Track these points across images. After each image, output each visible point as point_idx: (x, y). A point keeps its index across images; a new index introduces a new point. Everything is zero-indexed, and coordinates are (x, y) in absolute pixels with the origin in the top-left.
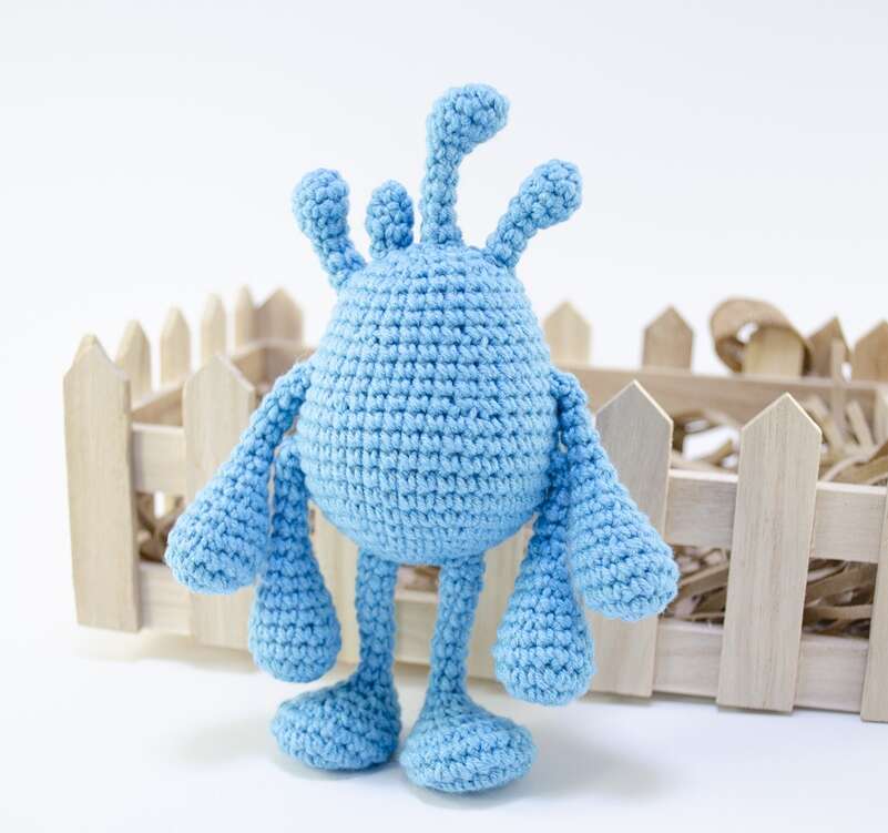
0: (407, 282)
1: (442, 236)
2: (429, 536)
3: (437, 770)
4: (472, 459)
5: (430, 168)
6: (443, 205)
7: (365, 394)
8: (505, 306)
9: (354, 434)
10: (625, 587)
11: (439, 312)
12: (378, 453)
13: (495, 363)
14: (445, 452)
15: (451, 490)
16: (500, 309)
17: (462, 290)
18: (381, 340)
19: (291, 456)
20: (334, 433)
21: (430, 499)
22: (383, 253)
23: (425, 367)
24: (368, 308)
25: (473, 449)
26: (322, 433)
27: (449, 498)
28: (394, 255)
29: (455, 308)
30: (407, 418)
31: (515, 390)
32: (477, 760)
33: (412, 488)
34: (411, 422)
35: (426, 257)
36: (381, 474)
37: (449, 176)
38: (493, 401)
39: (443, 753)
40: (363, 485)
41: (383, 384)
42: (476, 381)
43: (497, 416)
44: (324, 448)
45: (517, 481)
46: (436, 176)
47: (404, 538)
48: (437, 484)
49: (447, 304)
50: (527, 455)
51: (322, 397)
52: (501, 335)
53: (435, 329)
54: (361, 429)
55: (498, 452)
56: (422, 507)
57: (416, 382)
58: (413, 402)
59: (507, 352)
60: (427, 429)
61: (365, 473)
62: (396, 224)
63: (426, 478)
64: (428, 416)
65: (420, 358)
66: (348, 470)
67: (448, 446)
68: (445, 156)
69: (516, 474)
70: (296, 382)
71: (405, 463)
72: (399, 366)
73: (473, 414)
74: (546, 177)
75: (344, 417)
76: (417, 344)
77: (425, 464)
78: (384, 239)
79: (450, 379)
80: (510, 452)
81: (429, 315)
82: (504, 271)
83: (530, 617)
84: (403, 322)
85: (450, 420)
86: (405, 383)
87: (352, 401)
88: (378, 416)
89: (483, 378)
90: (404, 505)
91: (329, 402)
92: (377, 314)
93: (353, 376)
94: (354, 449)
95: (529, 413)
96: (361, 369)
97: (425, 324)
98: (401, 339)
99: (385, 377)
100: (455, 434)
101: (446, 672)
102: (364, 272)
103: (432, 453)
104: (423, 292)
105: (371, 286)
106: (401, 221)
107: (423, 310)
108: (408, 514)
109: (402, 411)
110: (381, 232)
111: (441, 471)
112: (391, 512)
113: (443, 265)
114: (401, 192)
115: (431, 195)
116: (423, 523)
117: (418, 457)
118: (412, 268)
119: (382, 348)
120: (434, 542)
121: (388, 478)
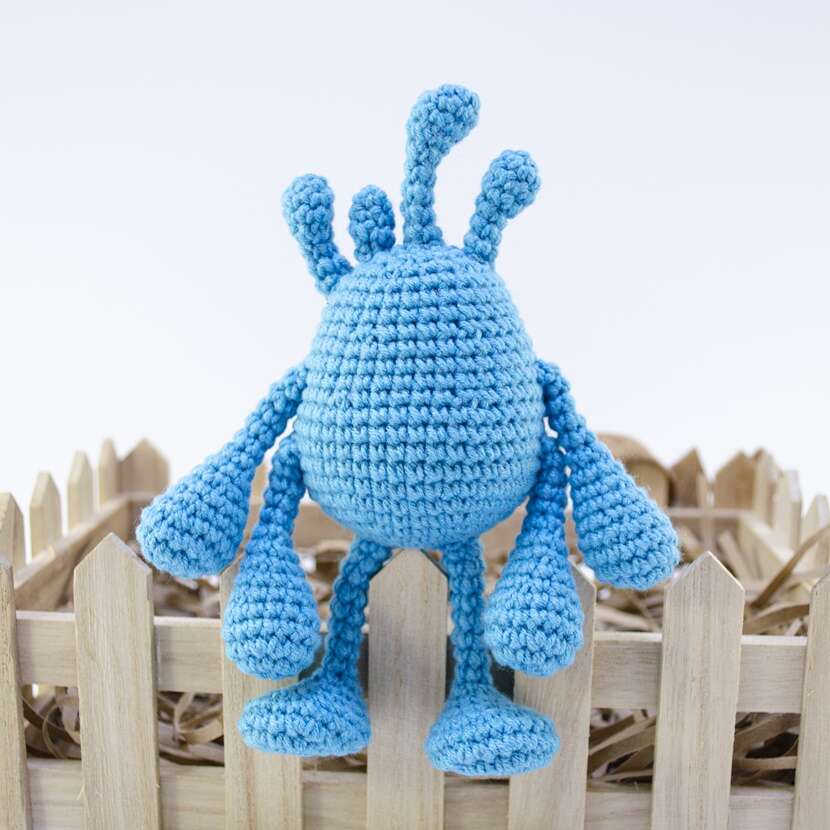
0: (400, 281)
1: (426, 236)
2: (435, 524)
4: (476, 447)
5: (411, 170)
6: (424, 206)
7: (368, 391)
8: (493, 300)
9: (359, 430)
10: (643, 561)
11: (434, 309)
12: (385, 448)
13: (490, 354)
14: (451, 442)
15: (458, 477)
16: (489, 302)
17: (453, 286)
18: (380, 338)
19: (291, 455)
20: (339, 431)
21: (438, 487)
22: (369, 256)
23: (425, 362)
24: (363, 308)
25: (478, 438)
26: (324, 430)
27: (456, 485)
28: (381, 256)
29: (448, 304)
30: (411, 412)
31: (510, 379)
33: (421, 479)
34: (415, 414)
35: (415, 257)
36: (389, 467)
37: (430, 178)
38: (492, 391)
40: (370, 479)
41: (386, 380)
42: (475, 373)
44: (328, 446)
45: (516, 466)
46: (418, 178)
47: (410, 528)
48: (444, 472)
49: (441, 300)
50: (524, 440)
51: (322, 396)
52: (493, 327)
53: (432, 326)
54: (366, 425)
55: (499, 439)
57: (418, 377)
58: (417, 396)
59: (500, 343)
60: (432, 421)
61: (373, 468)
62: (380, 228)
63: (434, 468)
64: (432, 409)
65: (419, 354)
66: (354, 465)
67: (453, 436)
69: (515, 459)
70: (291, 385)
71: (413, 455)
72: (400, 363)
73: (475, 404)
74: (506, 168)
75: (348, 414)
76: (415, 340)
77: (433, 455)
78: (368, 243)
79: (450, 372)
80: (509, 438)
81: (425, 312)
82: (486, 266)
83: (527, 582)
84: (400, 319)
85: (454, 411)
86: (407, 378)
87: (355, 398)
88: (383, 411)
89: (481, 369)
90: (413, 496)
91: (330, 401)
92: (372, 314)
93: (353, 374)
94: (360, 445)
95: (523, 400)
96: (361, 367)
97: (422, 320)
98: (400, 336)
99: (387, 374)
100: (459, 425)
101: (471, 662)
102: (353, 274)
103: (438, 444)
104: (417, 290)
105: (362, 287)
106: (384, 224)
107: (418, 307)
108: (416, 504)
109: (406, 405)
110: (366, 236)
111: (449, 461)
112: (398, 504)
113: (432, 264)
114: (381, 195)
115: (413, 198)
116: (429, 512)
117: (424, 448)
118: (402, 268)
119: (381, 346)
120: (439, 529)
121: (395, 471)
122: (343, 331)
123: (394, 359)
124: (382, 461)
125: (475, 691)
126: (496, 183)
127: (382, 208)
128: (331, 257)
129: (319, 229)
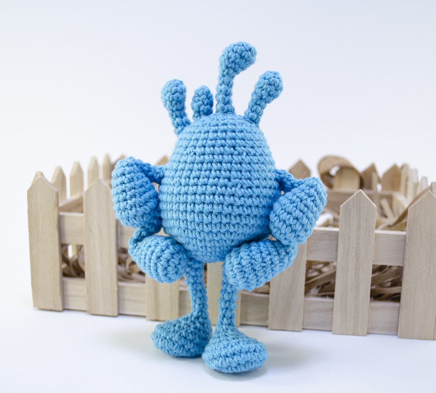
0: (209, 128)
1: (226, 110)
2: (217, 245)
3: (220, 361)
4: (238, 207)
5: (221, 79)
6: (226, 96)
7: (189, 178)
8: (254, 139)
9: (183, 196)
11: (224, 141)
12: (194, 205)
13: (249, 164)
14: (225, 203)
15: (228, 221)
17: (234, 131)
18: (197, 153)
20: (174, 196)
21: (218, 225)
22: (198, 118)
23: (217, 165)
24: (191, 140)
25: (239, 202)
26: (169, 197)
27: (227, 225)
28: (204, 118)
29: (231, 139)
30: (208, 188)
31: (258, 176)
32: (239, 357)
33: (210, 221)
34: (210, 189)
35: (218, 118)
36: (195, 214)
37: (229, 83)
38: (248, 181)
39: (223, 353)
40: (187, 220)
41: (197, 173)
42: (241, 171)
43: (250, 188)
46: (223, 82)
47: (206, 246)
48: (221, 218)
49: (227, 137)
52: (252, 151)
53: (222, 148)
54: (187, 194)
55: (250, 204)
56: (214, 230)
57: (213, 172)
58: (211, 181)
59: (255, 159)
60: (217, 193)
61: (188, 214)
62: (205, 106)
63: (216, 216)
64: (218, 187)
65: (214, 160)
66: (180, 213)
67: (227, 200)
68: (228, 73)
71: (207, 208)
72: (205, 165)
73: (239, 186)
75: (179, 188)
76: (213, 155)
77: (217, 209)
78: (199, 112)
79: (228, 170)
80: (256, 204)
81: (219, 142)
82: (254, 125)
84: (207, 145)
85: (228, 189)
86: (208, 172)
87: (183, 181)
88: (195, 187)
89: (244, 170)
90: (206, 229)
91: (172, 183)
92: (195, 142)
93: (183, 170)
94: (183, 203)
95: (265, 187)
96: (187, 166)
97: (217, 146)
98: (206, 153)
99: (199, 170)
100: (230, 195)
101: (226, 315)
102: (190, 126)
103: (219, 204)
104: (216, 132)
105: (192, 131)
106: (207, 104)
107: (216, 140)
108: (208, 234)
109: (206, 185)
110: (198, 109)
111: (224, 212)
112: (200, 233)
113: (226, 121)
114: (208, 91)
115: (221, 91)
116: (215, 238)
117: (213, 206)
118: (211, 122)
119: (197, 157)
120: (220, 247)
121: (198, 216)
122: (181, 150)
124: (193, 211)
125: (227, 329)
126: (259, 86)
127: (207, 96)
128: (182, 118)
129: (176, 104)
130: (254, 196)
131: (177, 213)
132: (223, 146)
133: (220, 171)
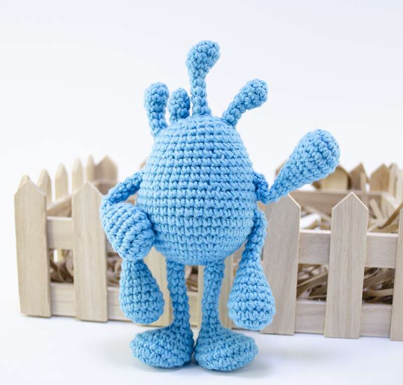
0: (187, 131)
1: (202, 112)
2: (199, 249)
4: (218, 210)
5: (193, 82)
6: (202, 97)
7: (168, 182)
8: (232, 141)
9: (163, 200)
11: (202, 144)
12: (175, 209)
13: (228, 167)
14: (206, 207)
15: (209, 225)
16: (230, 142)
17: (212, 134)
18: (175, 157)
20: (154, 201)
21: (199, 229)
22: (175, 121)
23: (196, 168)
24: (169, 143)
25: (219, 205)
26: (148, 201)
27: (208, 229)
28: (180, 121)
29: (209, 142)
30: (187, 192)
31: (237, 179)
33: (191, 225)
34: (190, 193)
35: (195, 120)
36: (176, 219)
37: (203, 84)
38: (227, 184)
40: (168, 224)
41: (176, 177)
42: (219, 175)
43: (229, 190)
45: (239, 221)
46: (197, 84)
47: (187, 251)
48: (202, 222)
49: (205, 140)
50: (243, 209)
51: (149, 184)
52: (231, 154)
53: (200, 151)
54: (167, 198)
55: (230, 207)
57: (192, 176)
58: (191, 184)
59: (233, 162)
60: (197, 196)
61: (169, 219)
62: (182, 108)
63: (197, 220)
64: (198, 191)
65: (193, 164)
66: (161, 217)
67: (207, 204)
68: (199, 74)
69: (239, 218)
71: (188, 212)
72: (183, 168)
73: (218, 189)
74: (252, 86)
75: (158, 193)
76: (192, 158)
77: (197, 213)
78: (176, 115)
79: (207, 173)
80: (236, 207)
81: (198, 145)
82: (231, 127)
83: (246, 287)
84: (185, 148)
85: (208, 192)
86: (187, 176)
87: (162, 185)
88: (174, 191)
89: (223, 173)
90: (188, 234)
91: (151, 187)
92: (173, 146)
93: (162, 174)
94: (163, 208)
95: (244, 190)
96: (166, 170)
97: (196, 149)
98: (185, 156)
99: (177, 174)
100: (210, 199)
102: (167, 129)
103: (200, 208)
104: (194, 135)
105: (170, 134)
106: (184, 107)
107: (194, 143)
109: (185, 189)
110: (175, 112)
111: (205, 216)
112: (181, 237)
113: (203, 123)
114: (185, 94)
116: (196, 242)
117: (193, 210)
118: (189, 125)
119: (175, 160)
120: (201, 252)
121: (180, 220)
122: (160, 154)
123: (181, 167)
124: (173, 215)
127: (184, 99)
129: (154, 104)
130: (233, 199)
131: (158, 218)
132: (201, 149)
133: (199, 174)
